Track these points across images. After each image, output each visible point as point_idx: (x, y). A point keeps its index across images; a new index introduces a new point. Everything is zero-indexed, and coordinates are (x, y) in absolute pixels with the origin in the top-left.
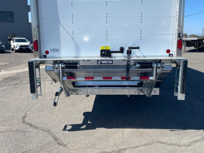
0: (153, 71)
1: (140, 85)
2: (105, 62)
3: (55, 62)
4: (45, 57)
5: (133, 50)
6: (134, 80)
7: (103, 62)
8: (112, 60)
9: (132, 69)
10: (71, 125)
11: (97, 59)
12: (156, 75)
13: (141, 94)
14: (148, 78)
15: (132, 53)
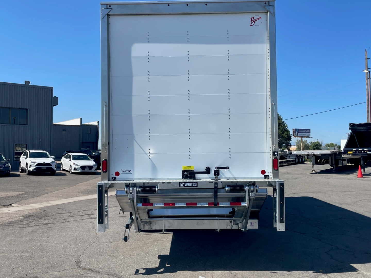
0: (245, 195)
1: (232, 214)
2: (189, 184)
3: (128, 186)
4: (115, 179)
5: (221, 171)
6: (223, 207)
7: (186, 185)
8: (197, 182)
9: (221, 193)
10: (144, 269)
11: (178, 181)
12: (250, 200)
13: (235, 227)
14: (241, 205)
15: (220, 173)
